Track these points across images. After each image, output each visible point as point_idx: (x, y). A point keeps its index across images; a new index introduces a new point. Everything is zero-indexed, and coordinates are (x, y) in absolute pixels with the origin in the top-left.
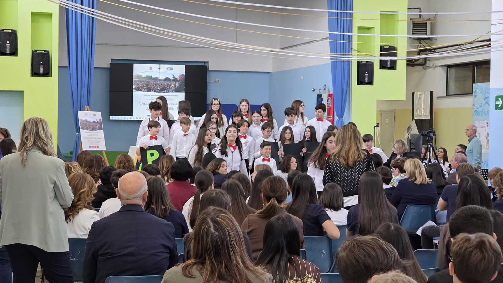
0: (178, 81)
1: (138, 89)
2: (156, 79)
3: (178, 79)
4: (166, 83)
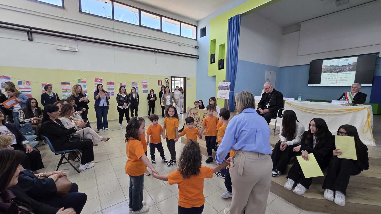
0: (352, 66)
1: (324, 72)
2: (336, 66)
3: (352, 65)
4: (343, 67)
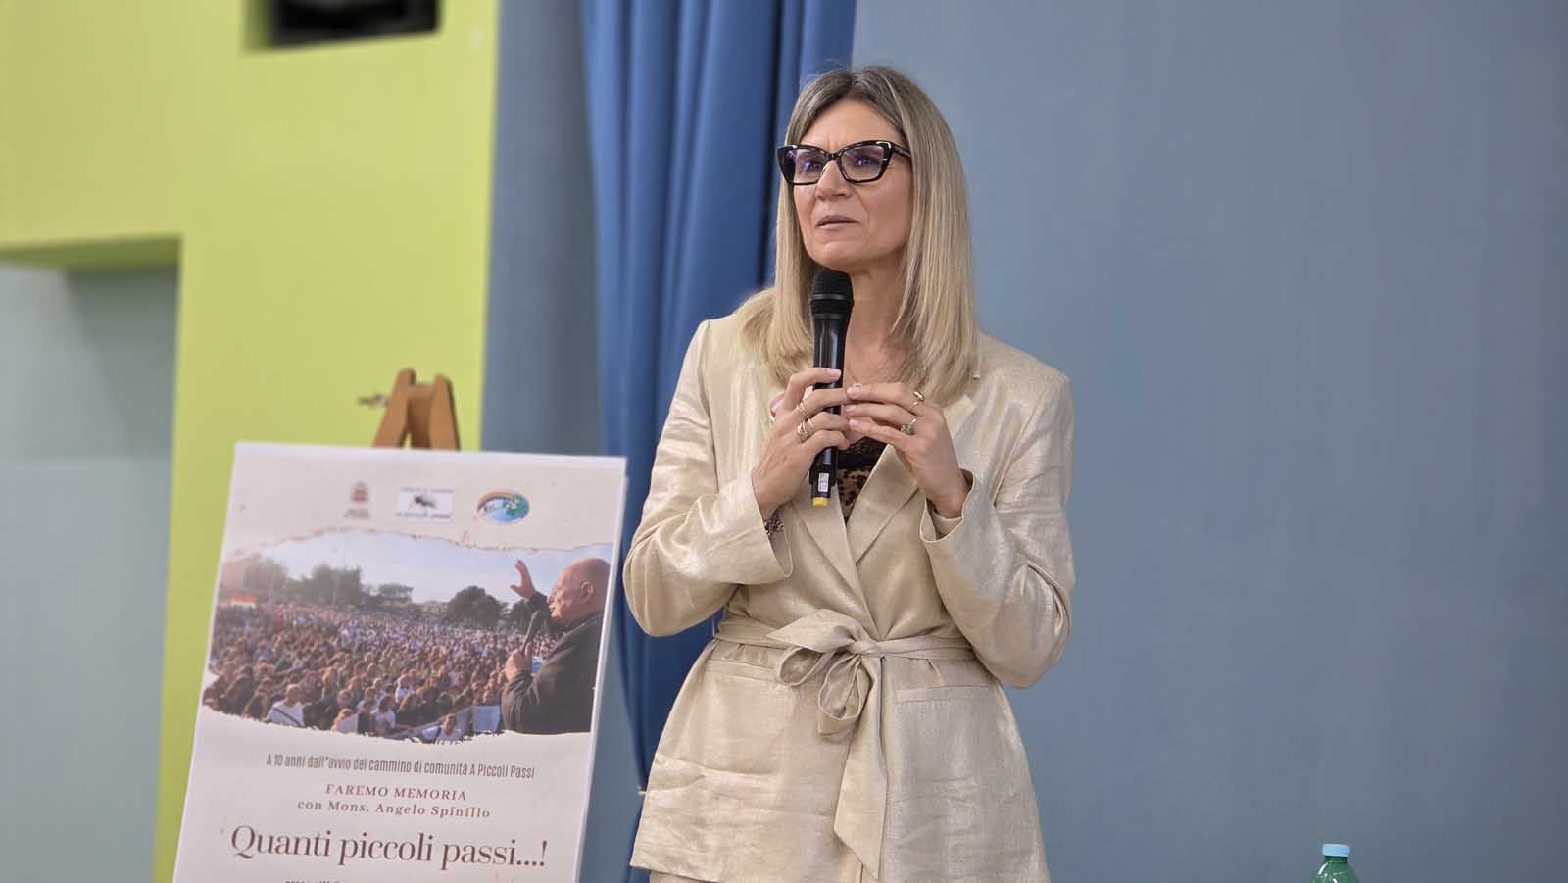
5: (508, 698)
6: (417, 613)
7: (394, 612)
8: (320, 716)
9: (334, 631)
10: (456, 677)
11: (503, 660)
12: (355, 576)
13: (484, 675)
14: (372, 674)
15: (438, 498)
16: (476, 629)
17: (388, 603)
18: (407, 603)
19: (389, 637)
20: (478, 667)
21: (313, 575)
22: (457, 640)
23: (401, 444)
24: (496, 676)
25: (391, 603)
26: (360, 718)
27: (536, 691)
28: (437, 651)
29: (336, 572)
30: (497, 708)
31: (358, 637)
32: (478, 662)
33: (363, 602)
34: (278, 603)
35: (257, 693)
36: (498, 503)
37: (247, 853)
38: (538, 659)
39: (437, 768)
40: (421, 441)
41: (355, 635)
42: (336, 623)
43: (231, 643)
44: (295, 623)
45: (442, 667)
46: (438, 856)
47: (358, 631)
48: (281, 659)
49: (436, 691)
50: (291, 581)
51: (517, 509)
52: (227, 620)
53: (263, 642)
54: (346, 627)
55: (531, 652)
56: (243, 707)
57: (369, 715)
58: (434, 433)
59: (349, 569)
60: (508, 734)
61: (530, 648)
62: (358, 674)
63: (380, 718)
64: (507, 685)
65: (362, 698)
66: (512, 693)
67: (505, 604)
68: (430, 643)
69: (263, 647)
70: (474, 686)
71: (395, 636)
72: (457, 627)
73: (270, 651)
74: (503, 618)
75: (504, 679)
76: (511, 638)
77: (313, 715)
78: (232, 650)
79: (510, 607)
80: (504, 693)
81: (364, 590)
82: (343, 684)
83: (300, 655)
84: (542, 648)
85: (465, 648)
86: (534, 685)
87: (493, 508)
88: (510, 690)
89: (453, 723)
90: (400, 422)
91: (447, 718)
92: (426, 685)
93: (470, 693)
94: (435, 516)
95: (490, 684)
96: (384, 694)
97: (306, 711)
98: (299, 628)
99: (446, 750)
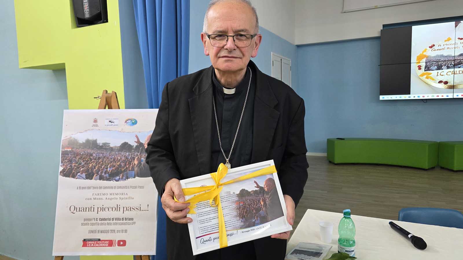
5: (136, 169)
6: (112, 149)
7: (106, 149)
8: (89, 176)
9: (91, 155)
10: (123, 164)
11: (134, 160)
12: (96, 141)
13: (129, 163)
14: (102, 165)
15: (114, 120)
16: (127, 152)
17: (104, 147)
18: (109, 147)
19: (105, 156)
20: (128, 162)
21: (85, 141)
22: (122, 155)
23: (105, 108)
24: (133, 163)
25: (105, 147)
26: (100, 176)
27: (143, 167)
28: (118, 158)
29: (91, 140)
30: (133, 171)
31: (98, 156)
32: (128, 160)
33: (98, 147)
34: (77, 149)
35: (73, 172)
36: (130, 121)
37: (74, 212)
38: (142, 159)
39: (120, 187)
40: (110, 108)
41: (97, 155)
42: (92, 153)
43: (66, 159)
44: (81, 153)
45: (119, 162)
46: (122, 210)
47: (97, 154)
48: (79, 163)
49: (118, 168)
50: (80, 143)
51: (134, 122)
52: (64, 154)
53: (74, 159)
54: (94, 154)
55: (141, 157)
56: (70, 175)
57: (102, 175)
58: (113, 105)
59: (94, 139)
60: (137, 178)
61: (140, 156)
62: (98, 165)
63: (105, 176)
64: (135, 166)
65: (100, 171)
66: (137, 168)
67: (134, 146)
68: (116, 156)
69: (74, 160)
70: (127, 166)
71: (107, 155)
72: (122, 152)
73: (76, 160)
74: (133, 149)
75: (135, 164)
76: (136, 154)
77: (88, 176)
78: (66, 161)
79: (135, 146)
80: (135, 168)
81: (98, 144)
82: (95, 168)
83: (83, 161)
84: (143, 156)
85: (124, 157)
86: (142, 165)
87: (128, 123)
88: (136, 167)
89: (123, 176)
90: (105, 103)
91: (121, 175)
92: (115, 167)
93: (127, 168)
94: (115, 125)
95: (131, 166)
96: (105, 170)
97: (86, 175)
98: (83, 155)
99: (121, 183)
